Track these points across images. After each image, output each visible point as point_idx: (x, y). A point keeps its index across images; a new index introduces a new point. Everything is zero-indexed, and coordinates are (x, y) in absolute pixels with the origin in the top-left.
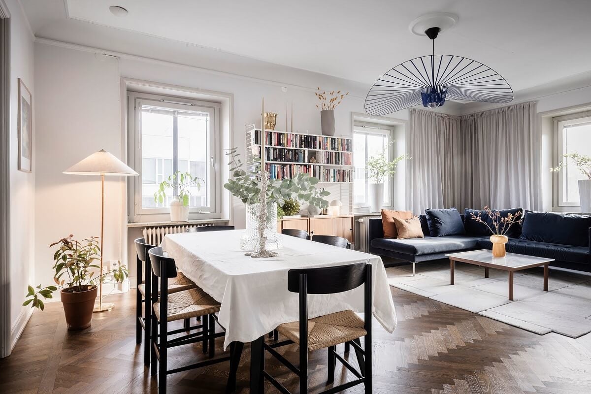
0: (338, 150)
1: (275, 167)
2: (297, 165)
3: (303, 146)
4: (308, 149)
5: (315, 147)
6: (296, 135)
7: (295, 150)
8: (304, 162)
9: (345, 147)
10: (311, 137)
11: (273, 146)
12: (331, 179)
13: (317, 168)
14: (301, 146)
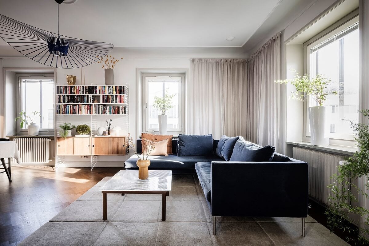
0: (113, 93)
1: (68, 106)
2: (83, 105)
3: (88, 93)
4: (90, 95)
5: (96, 93)
6: (83, 87)
7: (82, 96)
8: (88, 103)
9: (119, 92)
10: (93, 87)
11: (67, 95)
12: (108, 113)
13: (97, 106)
14: (86, 93)
